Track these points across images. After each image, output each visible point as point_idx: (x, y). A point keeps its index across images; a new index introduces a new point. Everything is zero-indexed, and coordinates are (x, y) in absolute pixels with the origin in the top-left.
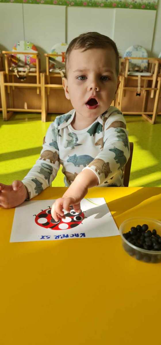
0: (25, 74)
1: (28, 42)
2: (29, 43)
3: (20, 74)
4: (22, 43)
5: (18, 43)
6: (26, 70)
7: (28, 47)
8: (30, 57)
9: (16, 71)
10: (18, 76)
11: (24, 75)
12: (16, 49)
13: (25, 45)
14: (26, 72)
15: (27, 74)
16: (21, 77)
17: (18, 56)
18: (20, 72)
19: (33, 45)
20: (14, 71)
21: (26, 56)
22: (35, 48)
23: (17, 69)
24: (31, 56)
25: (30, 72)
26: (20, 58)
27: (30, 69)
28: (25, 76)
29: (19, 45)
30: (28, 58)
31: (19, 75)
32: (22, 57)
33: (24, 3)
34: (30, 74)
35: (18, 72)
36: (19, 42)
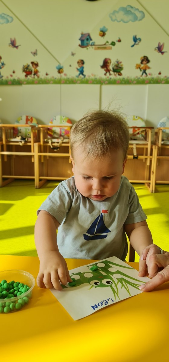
1: (64, 117)
4: (58, 117)
5: (55, 118)
6: (60, 141)
7: (64, 121)
12: (52, 123)
13: (61, 119)
14: (60, 143)
16: (55, 148)
17: (54, 129)
18: (54, 143)
19: (68, 119)
20: (48, 142)
21: (60, 129)
22: (70, 121)
23: (51, 141)
24: (66, 128)
25: (63, 143)
27: (63, 140)
30: (63, 130)
31: (53, 146)
32: (57, 130)
33: (62, 84)
34: (64, 145)
35: (52, 143)
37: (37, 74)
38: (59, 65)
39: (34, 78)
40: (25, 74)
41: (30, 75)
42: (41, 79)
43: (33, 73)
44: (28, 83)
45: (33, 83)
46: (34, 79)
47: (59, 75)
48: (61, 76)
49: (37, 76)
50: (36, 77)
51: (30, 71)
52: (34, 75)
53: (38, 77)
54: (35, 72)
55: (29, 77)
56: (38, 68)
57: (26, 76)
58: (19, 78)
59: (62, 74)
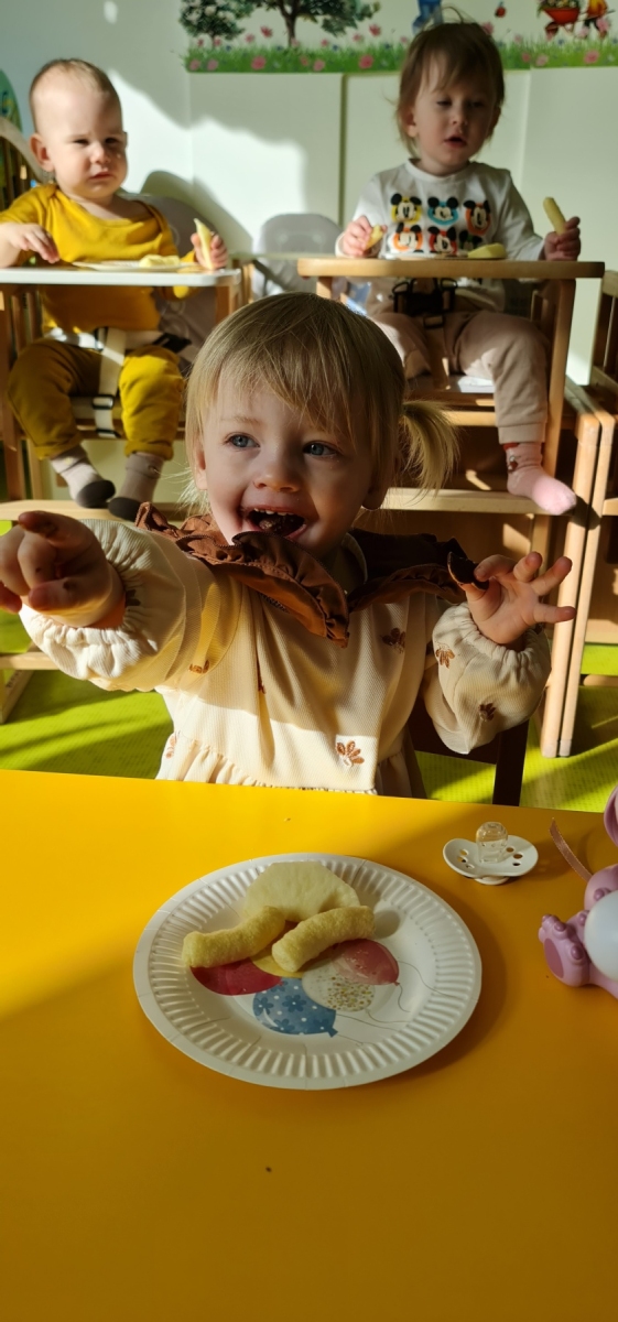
37: (599, 22)
39: (586, 37)
40: (546, 19)
41: (569, 26)
42: (615, 40)
43: (583, 17)
44: (557, 60)
45: (578, 59)
46: (585, 43)
49: (597, 28)
50: (594, 33)
51: (573, 4)
52: (587, 23)
53: (604, 34)
54: (590, 11)
55: (562, 31)
57: (551, 29)
58: (519, 38)
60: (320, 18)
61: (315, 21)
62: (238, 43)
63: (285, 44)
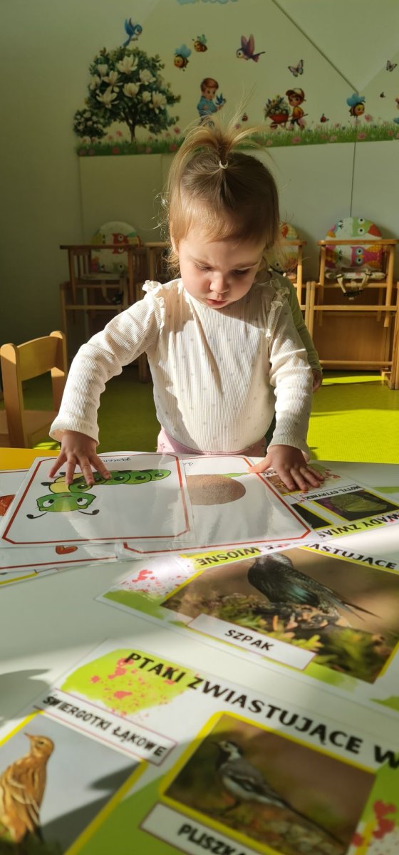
0: (360, 285)
1: (361, 220)
2: (363, 222)
3: (348, 285)
4: (348, 222)
5: (340, 224)
6: (363, 276)
7: (361, 230)
8: (363, 249)
9: (340, 280)
10: (344, 291)
11: (358, 288)
12: (333, 236)
13: (355, 226)
14: (363, 281)
15: (364, 284)
16: (351, 292)
17: (338, 248)
18: (349, 281)
19: (371, 225)
20: (335, 281)
21: (354, 249)
22: (375, 230)
23: (343, 276)
24: (367, 247)
25: (371, 281)
26: (340, 252)
27: (371, 275)
28: (361, 289)
29: (341, 226)
30: (360, 251)
31: (346, 288)
32: (346, 251)
33: (359, 141)
34: (372, 285)
35: (346, 281)
36: (341, 221)
37: (299, 121)
38: (354, 96)
40: (270, 121)
41: (283, 124)
42: (309, 131)
43: (290, 118)
44: (278, 143)
45: (289, 142)
47: (353, 119)
48: (357, 122)
49: (299, 124)
51: (284, 112)
52: (293, 122)
53: (302, 127)
54: (294, 115)
55: (279, 127)
56: (303, 106)
57: (274, 126)
59: (361, 118)
60: (148, 126)
61: (145, 127)
62: (104, 140)
63: (129, 139)
